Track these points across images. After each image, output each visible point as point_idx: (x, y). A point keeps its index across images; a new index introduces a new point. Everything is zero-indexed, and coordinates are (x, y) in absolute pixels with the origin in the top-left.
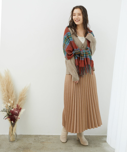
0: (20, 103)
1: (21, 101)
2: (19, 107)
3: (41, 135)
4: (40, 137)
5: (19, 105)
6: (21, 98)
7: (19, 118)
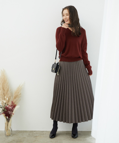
0: (15, 100)
1: (15, 99)
2: (14, 103)
3: (36, 131)
4: (35, 133)
5: (14, 102)
6: (15, 95)
7: (13, 114)
